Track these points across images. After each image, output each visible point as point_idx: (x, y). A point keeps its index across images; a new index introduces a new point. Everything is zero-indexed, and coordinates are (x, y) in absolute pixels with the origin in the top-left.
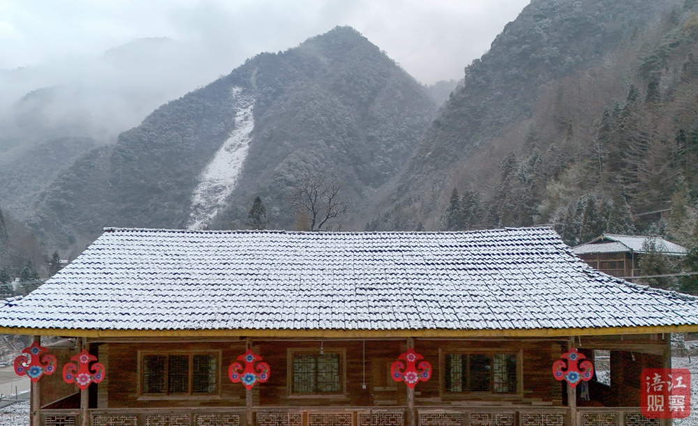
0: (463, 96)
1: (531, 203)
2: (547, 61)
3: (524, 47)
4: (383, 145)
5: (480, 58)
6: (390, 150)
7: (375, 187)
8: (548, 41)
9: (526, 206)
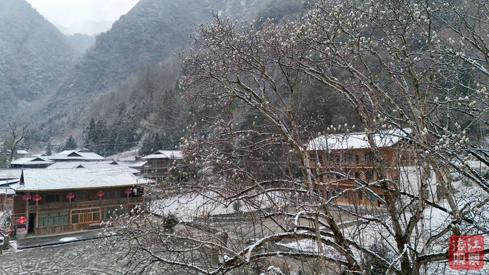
0: (95, 53)
1: (133, 129)
2: (144, 42)
3: (132, 31)
4: (34, 73)
5: (105, 32)
6: (41, 77)
7: (29, 101)
8: (145, 31)
9: (131, 131)
